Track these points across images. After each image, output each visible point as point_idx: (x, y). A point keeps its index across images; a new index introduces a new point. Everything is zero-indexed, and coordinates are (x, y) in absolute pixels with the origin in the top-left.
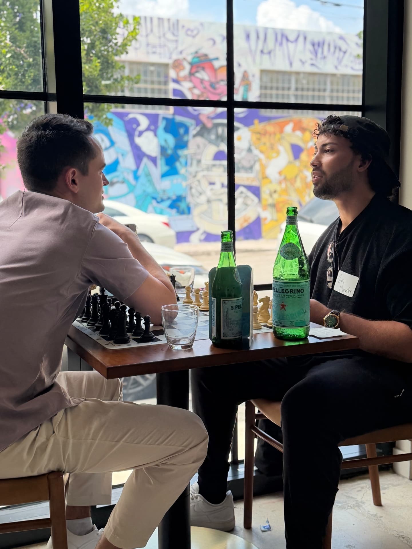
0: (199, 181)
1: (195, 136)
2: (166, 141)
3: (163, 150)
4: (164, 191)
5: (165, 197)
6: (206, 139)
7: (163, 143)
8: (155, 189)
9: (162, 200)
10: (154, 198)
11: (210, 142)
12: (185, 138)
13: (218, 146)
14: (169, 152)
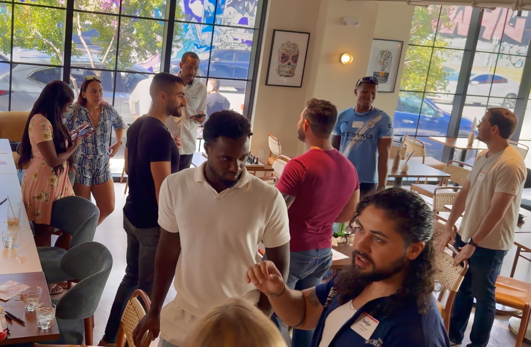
0: (227, 37)
1: (228, 6)
2: (209, 7)
3: (206, 13)
4: (203, 41)
5: (203, 45)
6: (236, 9)
7: (207, 9)
8: (198, 39)
9: (201, 47)
10: (196, 45)
11: (239, 11)
12: (222, 7)
13: (243, 14)
14: (210, 15)
